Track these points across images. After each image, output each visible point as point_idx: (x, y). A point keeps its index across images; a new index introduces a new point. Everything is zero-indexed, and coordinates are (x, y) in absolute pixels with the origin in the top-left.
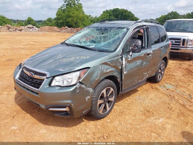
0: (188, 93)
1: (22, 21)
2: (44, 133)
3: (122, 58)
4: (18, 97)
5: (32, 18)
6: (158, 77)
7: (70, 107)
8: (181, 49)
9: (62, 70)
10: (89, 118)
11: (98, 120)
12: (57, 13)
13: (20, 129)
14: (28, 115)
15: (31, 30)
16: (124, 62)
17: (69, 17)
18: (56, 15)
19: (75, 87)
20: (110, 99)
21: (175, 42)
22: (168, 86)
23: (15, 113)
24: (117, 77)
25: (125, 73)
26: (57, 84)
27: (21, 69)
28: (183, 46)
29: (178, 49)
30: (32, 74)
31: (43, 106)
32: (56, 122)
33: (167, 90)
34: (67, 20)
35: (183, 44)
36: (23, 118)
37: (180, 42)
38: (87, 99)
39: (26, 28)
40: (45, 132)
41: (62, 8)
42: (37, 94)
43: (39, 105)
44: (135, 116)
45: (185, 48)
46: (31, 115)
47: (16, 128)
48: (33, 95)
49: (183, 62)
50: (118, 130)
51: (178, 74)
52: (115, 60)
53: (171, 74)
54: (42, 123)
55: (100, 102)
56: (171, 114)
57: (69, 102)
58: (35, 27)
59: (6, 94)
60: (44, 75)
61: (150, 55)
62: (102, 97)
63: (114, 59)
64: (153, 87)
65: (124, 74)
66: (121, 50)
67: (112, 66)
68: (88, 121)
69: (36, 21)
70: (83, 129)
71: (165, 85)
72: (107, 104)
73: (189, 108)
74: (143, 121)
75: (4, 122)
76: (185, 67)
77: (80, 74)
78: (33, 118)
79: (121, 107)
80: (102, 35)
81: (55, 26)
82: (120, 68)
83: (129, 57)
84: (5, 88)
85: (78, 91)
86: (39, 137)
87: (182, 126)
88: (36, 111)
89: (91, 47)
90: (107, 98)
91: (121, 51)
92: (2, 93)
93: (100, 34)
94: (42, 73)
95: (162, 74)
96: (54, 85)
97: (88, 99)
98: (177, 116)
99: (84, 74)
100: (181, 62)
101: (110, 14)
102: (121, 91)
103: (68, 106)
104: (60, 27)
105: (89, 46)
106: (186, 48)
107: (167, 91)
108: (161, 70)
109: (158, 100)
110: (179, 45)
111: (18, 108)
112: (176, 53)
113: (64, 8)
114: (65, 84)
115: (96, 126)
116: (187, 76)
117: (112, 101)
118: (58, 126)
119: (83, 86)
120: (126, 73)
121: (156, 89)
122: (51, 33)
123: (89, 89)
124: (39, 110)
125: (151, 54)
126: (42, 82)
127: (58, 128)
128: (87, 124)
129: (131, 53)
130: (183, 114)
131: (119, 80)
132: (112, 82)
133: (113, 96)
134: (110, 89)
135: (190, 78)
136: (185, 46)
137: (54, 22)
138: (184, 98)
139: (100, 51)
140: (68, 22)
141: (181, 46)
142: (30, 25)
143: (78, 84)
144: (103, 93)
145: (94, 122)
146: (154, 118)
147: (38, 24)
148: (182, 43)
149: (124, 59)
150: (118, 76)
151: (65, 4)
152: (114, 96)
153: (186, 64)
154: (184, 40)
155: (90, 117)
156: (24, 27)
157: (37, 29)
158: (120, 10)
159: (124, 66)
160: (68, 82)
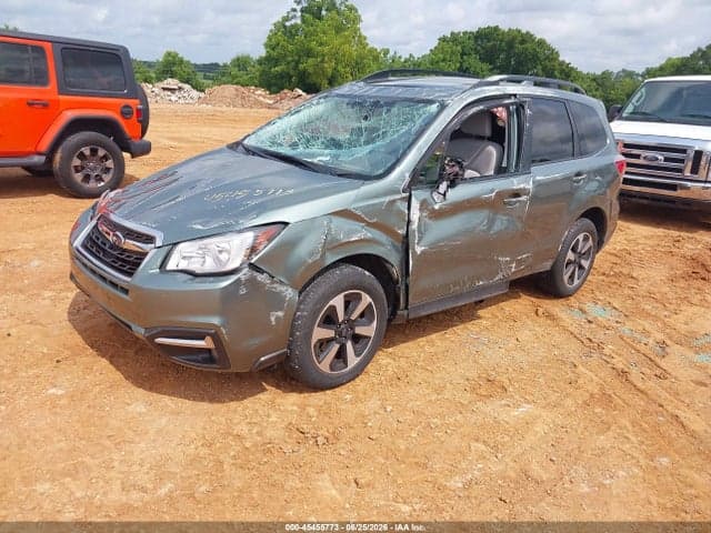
0: (660, 337)
1: (145, 62)
2: (140, 414)
3: (409, 200)
4: (84, 309)
5: (180, 56)
6: (566, 278)
7: (216, 338)
8: (689, 188)
9: (200, 227)
10: (290, 384)
11: (316, 392)
12: (270, 38)
13: (72, 396)
14: (104, 362)
15: (173, 98)
16: (415, 215)
17: (309, 53)
18: (266, 46)
19: (233, 278)
20: (359, 330)
21: (666, 159)
22: (595, 311)
23: (67, 353)
24: (387, 262)
25: (419, 250)
26: (183, 265)
27: (94, 222)
28: (695, 177)
29: (674, 187)
30: (117, 236)
31: (139, 331)
32: (183, 388)
33: (590, 322)
34: (301, 66)
35: (695, 170)
36: (88, 369)
37: (682, 161)
38: (273, 319)
39: (156, 90)
40: (144, 410)
41: (288, 24)
42: (126, 291)
43: (130, 328)
44: (439, 390)
45: (703, 185)
46: (111, 363)
47: (60, 392)
48: (115, 295)
49: (690, 235)
50: (370, 424)
51: (653, 273)
52: (382, 203)
53: (625, 271)
54: (141, 386)
55: (320, 333)
56: (568, 395)
57: (216, 321)
58: (187, 87)
59: (49, 297)
60: (149, 239)
61: (523, 198)
62: (330, 320)
63: (376, 201)
64: (541, 311)
65: (414, 252)
66: (407, 175)
67: (369, 224)
68: (284, 392)
69: (196, 65)
70: (260, 412)
71: (589, 306)
72: (349, 345)
73: (639, 385)
74: (461, 408)
75: (31, 372)
76: (689, 253)
77: (256, 238)
78: (114, 369)
79: (403, 362)
80: (364, 124)
81: (258, 86)
82: (402, 232)
83: (435, 198)
84: (50, 280)
85: (243, 291)
86: (121, 420)
87: (587, 434)
88: (131, 353)
89: (315, 161)
90: (351, 324)
91: (407, 179)
92: (38, 295)
93: (358, 120)
94: (143, 235)
95: (581, 267)
96: (175, 268)
97: (277, 318)
98: (585, 402)
99: (270, 241)
100: (682, 234)
101: (463, 48)
102: (406, 308)
103: (209, 334)
104: (273, 89)
105: (313, 156)
106: (706, 182)
107: (587, 326)
108: (581, 255)
109: (542, 352)
110: (680, 171)
111: (78, 339)
112: (665, 201)
113: (293, 22)
114: (210, 266)
115: (303, 407)
116: (682, 284)
117: (368, 338)
118: (186, 398)
119: (261, 277)
120: (422, 252)
121: (550, 316)
122: (242, 110)
123: (283, 288)
124: (141, 349)
125: (528, 194)
126: (142, 259)
127: (187, 405)
128: (278, 401)
129: (443, 187)
130: (606, 399)
131: (396, 271)
132: (367, 273)
133: (371, 322)
134: (358, 298)
135: (693, 291)
136: (702, 175)
137: (255, 71)
138: (638, 351)
139: (340, 175)
140: (305, 71)
141: (687, 173)
142: (170, 80)
143: (246, 270)
144: (333, 308)
145: (302, 395)
146: (503, 402)
147: (206, 77)
148: (690, 164)
149: (415, 204)
150: (394, 259)
151: (298, 8)
152: (375, 323)
153: (698, 242)
154: (699, 154)
155: (293, 383)
156: (151, 86)
157: (195, 93)
158: (503, 33)
159: (414, 226)
160: (217, 260)
